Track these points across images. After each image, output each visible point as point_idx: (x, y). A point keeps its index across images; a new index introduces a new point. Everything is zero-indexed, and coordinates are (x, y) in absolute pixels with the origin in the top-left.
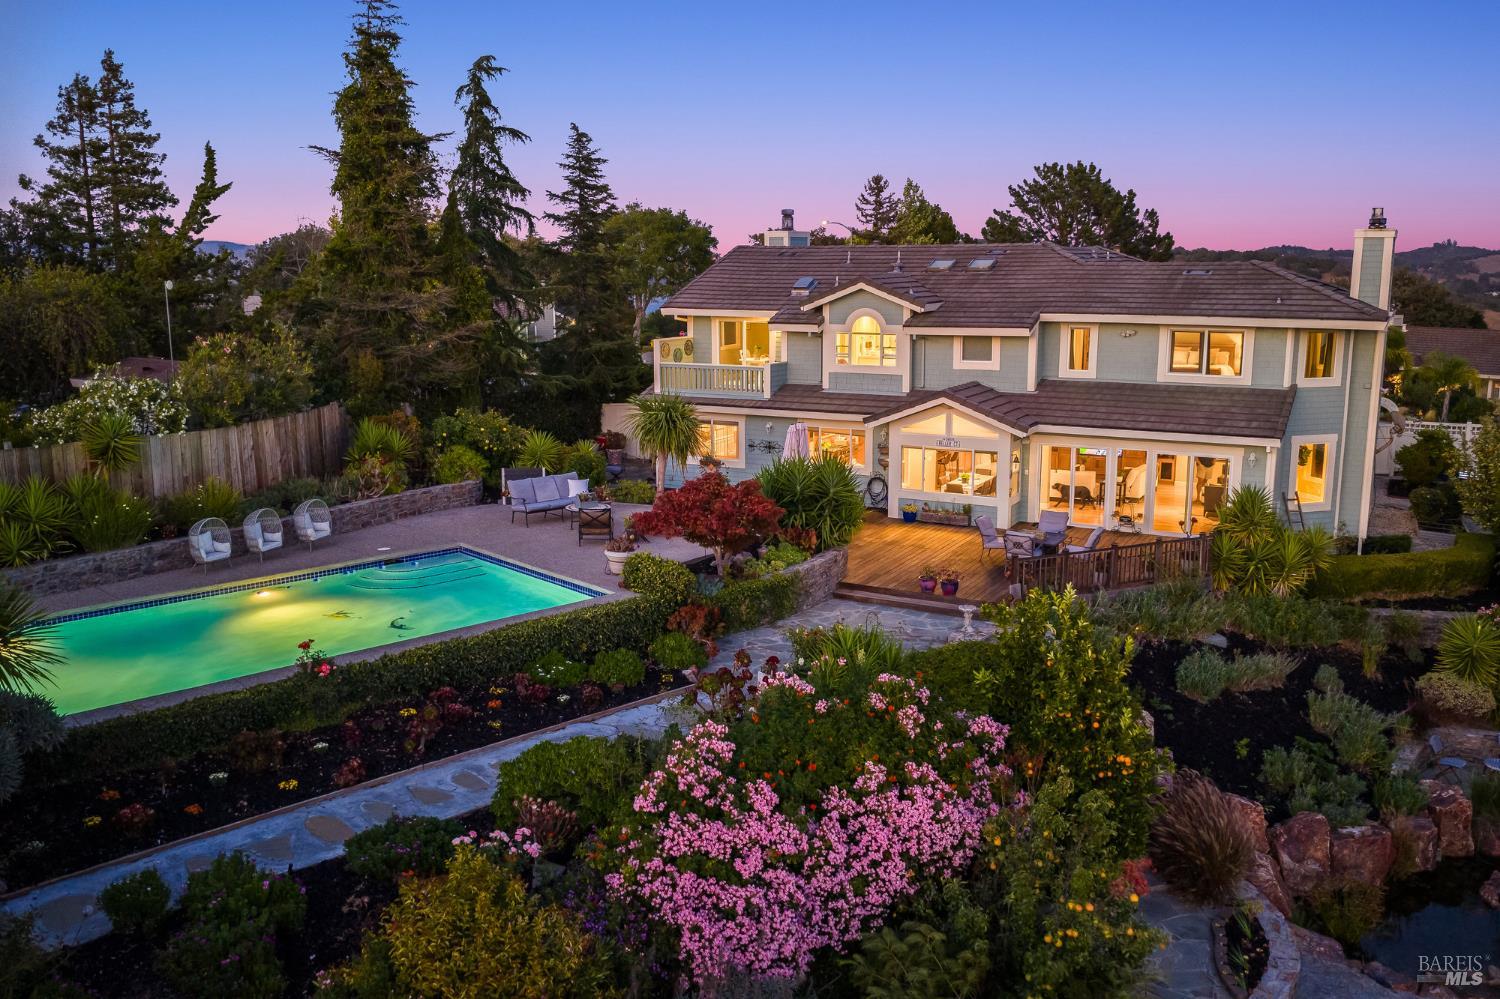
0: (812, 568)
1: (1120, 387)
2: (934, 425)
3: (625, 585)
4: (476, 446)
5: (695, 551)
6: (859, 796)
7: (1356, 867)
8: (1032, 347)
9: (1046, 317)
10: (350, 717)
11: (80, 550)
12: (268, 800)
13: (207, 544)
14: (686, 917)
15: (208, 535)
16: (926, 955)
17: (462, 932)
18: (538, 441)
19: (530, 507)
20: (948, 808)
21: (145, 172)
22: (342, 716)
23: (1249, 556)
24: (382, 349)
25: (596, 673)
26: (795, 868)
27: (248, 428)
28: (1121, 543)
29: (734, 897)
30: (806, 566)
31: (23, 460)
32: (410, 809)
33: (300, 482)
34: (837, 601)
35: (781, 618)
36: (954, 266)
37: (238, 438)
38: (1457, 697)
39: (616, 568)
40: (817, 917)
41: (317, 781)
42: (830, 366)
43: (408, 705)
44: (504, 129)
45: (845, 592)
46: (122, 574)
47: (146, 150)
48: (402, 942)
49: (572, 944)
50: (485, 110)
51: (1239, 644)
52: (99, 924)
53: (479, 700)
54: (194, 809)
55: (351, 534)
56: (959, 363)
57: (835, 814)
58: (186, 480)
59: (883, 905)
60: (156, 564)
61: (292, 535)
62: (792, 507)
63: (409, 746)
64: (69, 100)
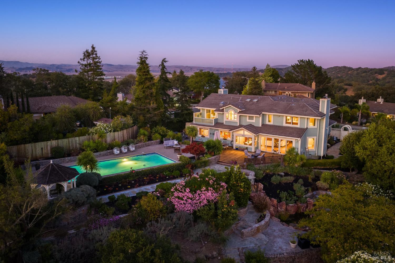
0: (212, 158)
1: (277, 126)
2: (241, 132)
3: (179, 161)
4: (159, 134)
5: (192, 155)
6: (201, 191)
7: (291, 210)
8: (261, 118)
9: (263, 113)
10: (137, 178)
11: (97, 152)
12: (126, 189)
13: (116, 151)
14: (176, 203)
15: (116, 150)
16: (206, 210)
17: (149, 202)
18: (170, 133)
19: (167, 146)
20: (214, 194)
21: (99, 69)
22: (136, 178)
23: (290, 159)
24: (144, 115)
25: (173, 174)
26: (192, 200)
27: (122, 131)
28: (274, 155)
29: (182, 202)
30: (211, 158)
31: (89, 137)
32: (145, 190)
33: (130, 140)
34: (216, 164)
35: (206, 167)
36: (250, 100)
37: (120, 133)
38: (322, 185)
39: (179, 158)
40: (194, 206)
41: (133, 187)
42: (225, 120)
43: (145, 177)
44: (168, 72)
45: (219, 163)
46: (103, 155)
47: (99, 65)
48: (142, 202)
49: (162, 205)
50: (164, 69)
51: (286, 174)
52: (108, 201)
53: (155, 177)
54: (117, 189)
55: (138, 149)
56: (248, 120)
57: (198, 193)
58: (112, 140)
59: (203, 205)
60: (108, 154)
61: (129, 150)
62: (210, 148)
63: (145, 183)
64: (85, 54)
